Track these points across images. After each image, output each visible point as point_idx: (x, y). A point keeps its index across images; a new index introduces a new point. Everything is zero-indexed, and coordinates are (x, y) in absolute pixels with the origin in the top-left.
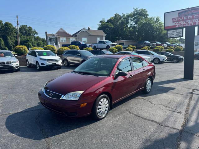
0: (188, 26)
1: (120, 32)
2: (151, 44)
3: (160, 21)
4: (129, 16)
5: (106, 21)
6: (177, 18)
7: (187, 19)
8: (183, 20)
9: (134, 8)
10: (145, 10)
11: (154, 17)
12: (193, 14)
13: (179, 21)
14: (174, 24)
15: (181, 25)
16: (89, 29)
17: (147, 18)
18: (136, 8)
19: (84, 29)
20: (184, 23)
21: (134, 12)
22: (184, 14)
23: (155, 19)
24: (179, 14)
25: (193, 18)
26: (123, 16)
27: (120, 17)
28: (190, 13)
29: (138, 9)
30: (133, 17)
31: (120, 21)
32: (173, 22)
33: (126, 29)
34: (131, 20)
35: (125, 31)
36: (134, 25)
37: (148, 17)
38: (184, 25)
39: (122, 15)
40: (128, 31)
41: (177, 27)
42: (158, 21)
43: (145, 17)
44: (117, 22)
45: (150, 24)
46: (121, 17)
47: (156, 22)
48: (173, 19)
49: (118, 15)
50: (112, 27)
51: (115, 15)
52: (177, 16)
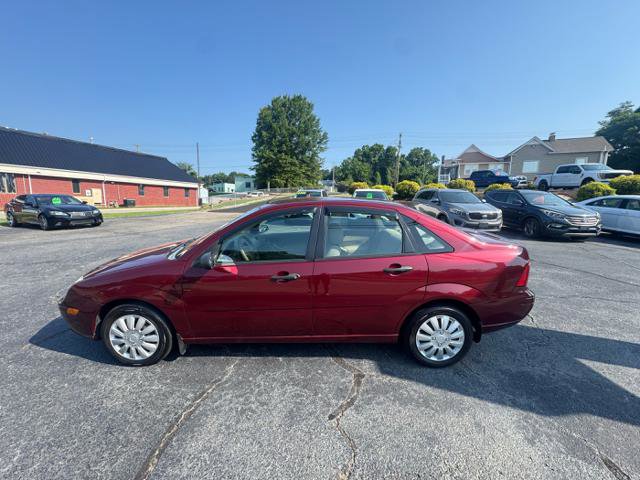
5: (634, 109)
16: (552, 138)
19: (535, 139)
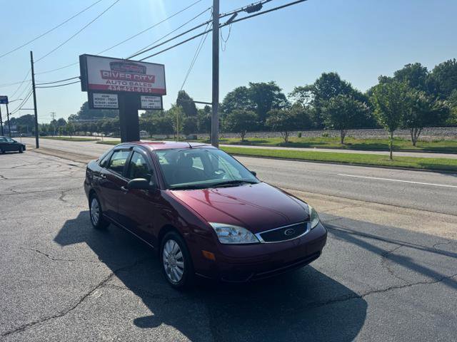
0: (127, 92)
6: (109, 72)
7: (125, 79)
8: (118, 78)
12: (132, 71)
13: (113, 78)
14: (104, 82)
15: (117, 87)
20: (121, 84)
22: (118, 67)
25: (132, 79)
28: (128, 69)
32: (103, 78)
38: (121, 87)
41: (111, 89)
48: (102, 72)
52: (108, 68)
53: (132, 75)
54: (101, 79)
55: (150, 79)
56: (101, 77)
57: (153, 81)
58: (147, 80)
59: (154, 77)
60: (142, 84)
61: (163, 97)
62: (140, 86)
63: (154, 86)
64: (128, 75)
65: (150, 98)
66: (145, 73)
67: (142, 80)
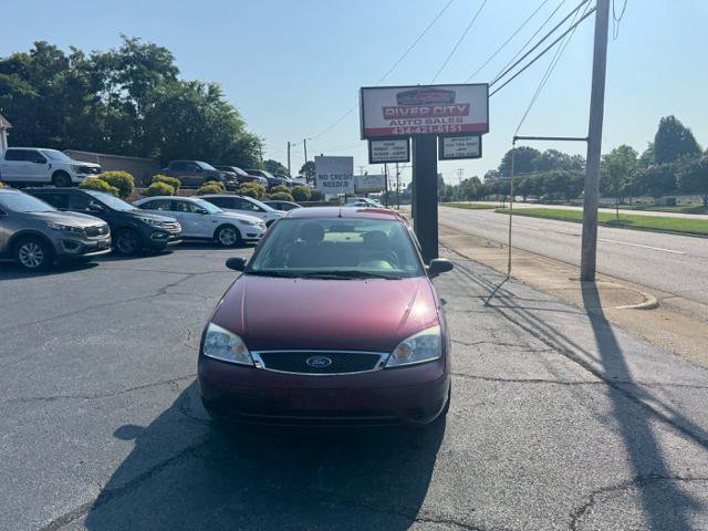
0: (422, 135)
1: (69, 119)
2: (222, 176)
3: (221, 99)
4: (103, 62)
6: (395, 108)
7: (419, 115)
8: (410, 116)
9: (123, 36)
10: (163, 50)
11: (201, 81)
12: (430, 103)
13: (400, 116)
14: (386, 124)
15: (405, 129)
17: (175, 80)
18: (130, 39)
20: (412, 124)
21: (126, 51)
22: (409, 99)
23: (206, 90)
24: (399, 96)
25: (431, 114)
26: (73, 57)
27: (62, 57)
28: (425, 100)
29: (140, 43)
30: (119, 69)
31: (60, 76)
32: (386, 118)
33: (94, 110)
34: (115, 81)
35: (91, 118)
36: (128, 98)
37: (179, 78)
38: (412, 128)
39: (72, 53)
40: (101, 117)
41: (395, 132)
42: (217, 96)
43: (165, 75)
44: (50, 76)
45: (189, 104)
46: (67, 60)
47: (210, 99)
48: (384, 109)
49: (50, 48)
50: (28, 96)
51: (35, 48)
52: (394, 103)
53: (431, 109)
54: (384, 121)
55: (461, 110)
56: (382, 117)
57: (466, 113)
58: (456, 112)
59: (468, 106)
60: (446, 119)
61: (484, 137)
62: (443, 123)
63: (467, 120)
64: (425, 109)
65: (459, 140)
66: (452, 101)
67: (448, 113)
